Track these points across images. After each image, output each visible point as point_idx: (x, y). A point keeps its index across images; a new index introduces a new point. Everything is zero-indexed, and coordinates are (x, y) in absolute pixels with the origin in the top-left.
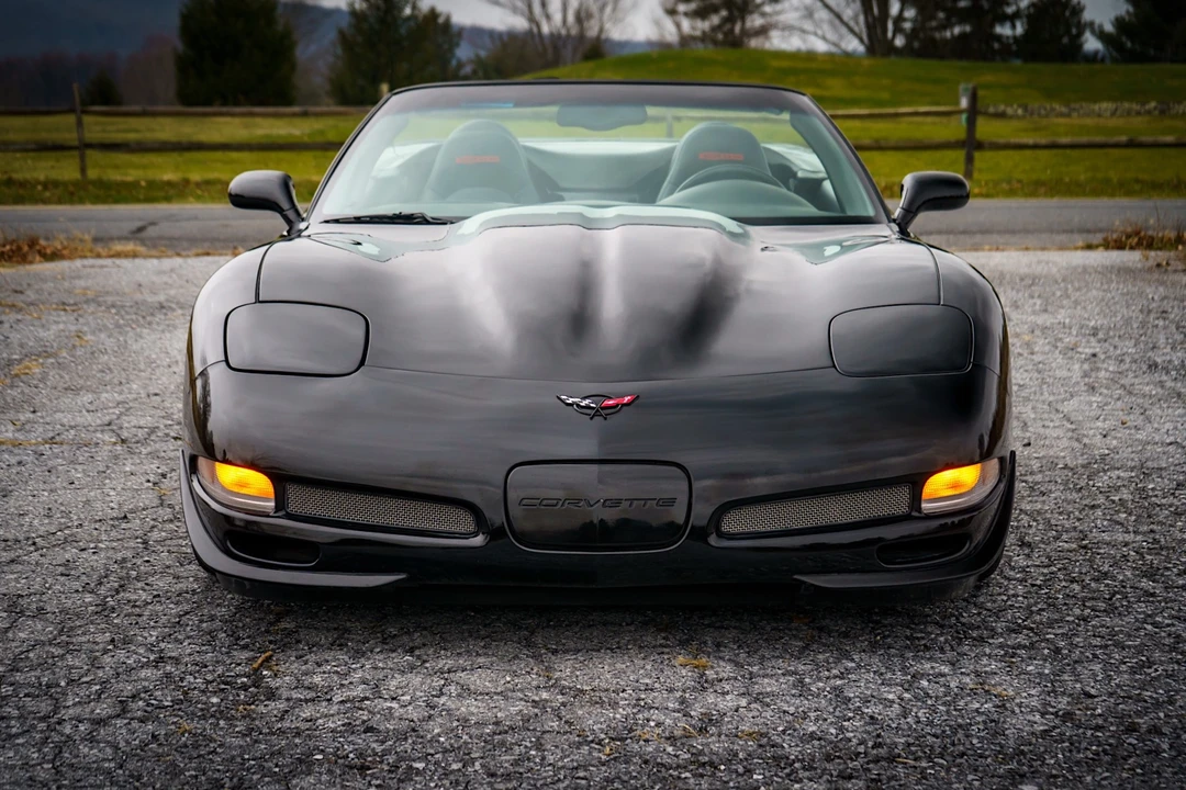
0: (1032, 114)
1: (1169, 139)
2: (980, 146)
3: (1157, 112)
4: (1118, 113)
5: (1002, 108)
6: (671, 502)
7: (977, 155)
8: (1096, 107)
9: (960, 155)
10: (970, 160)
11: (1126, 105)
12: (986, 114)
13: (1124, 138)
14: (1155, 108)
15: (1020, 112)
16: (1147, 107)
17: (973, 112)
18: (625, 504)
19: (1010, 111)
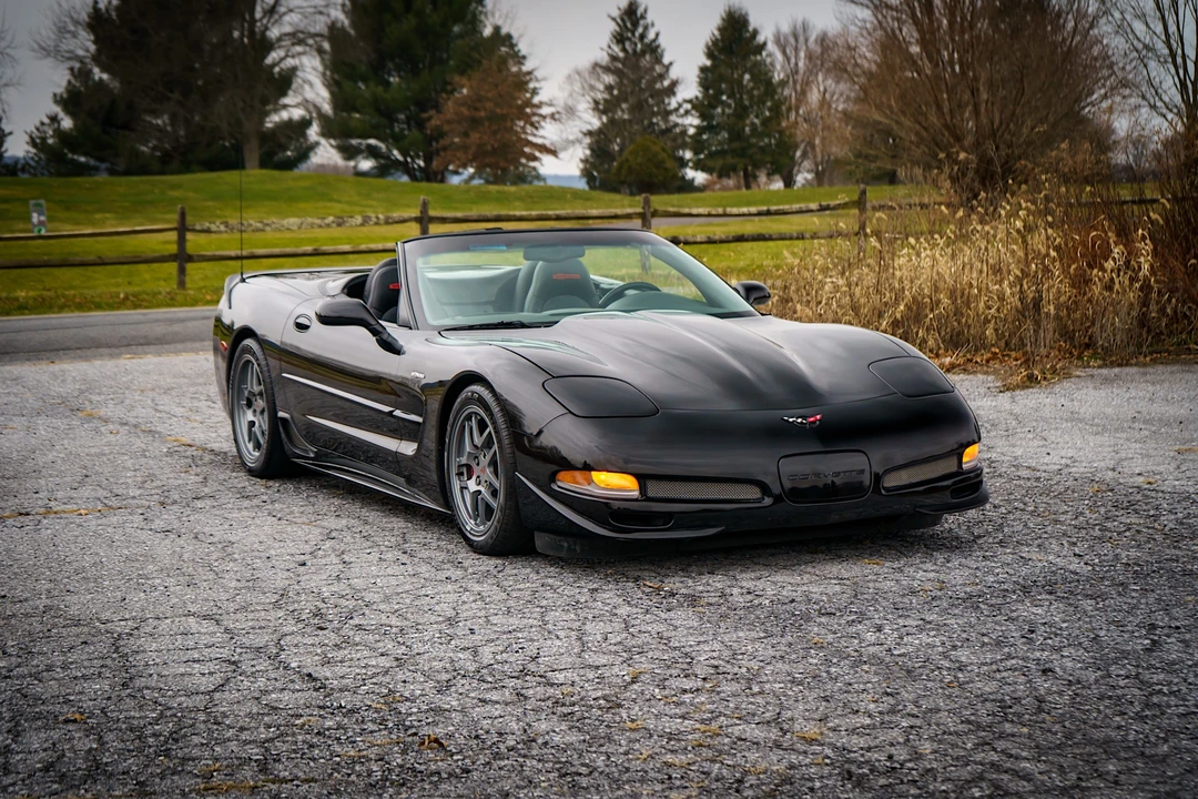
0: (232, 229)
1: (347, 248)
2: (190, 259)
3: (334, 225)
4: (303, 227)
5: (207, 224)
6: (862, 472)
7: (189, 266)
8: (285, 222)
9: (172, 267)
10: (182, 271)
11: (310, 220)
12: (194, 231)
13: (309, 248)
14: (333, 222)
15: (222, 228)
16: (327, 221)
17: (182, 229)
18: (842, 474)
19: (213, 227)
